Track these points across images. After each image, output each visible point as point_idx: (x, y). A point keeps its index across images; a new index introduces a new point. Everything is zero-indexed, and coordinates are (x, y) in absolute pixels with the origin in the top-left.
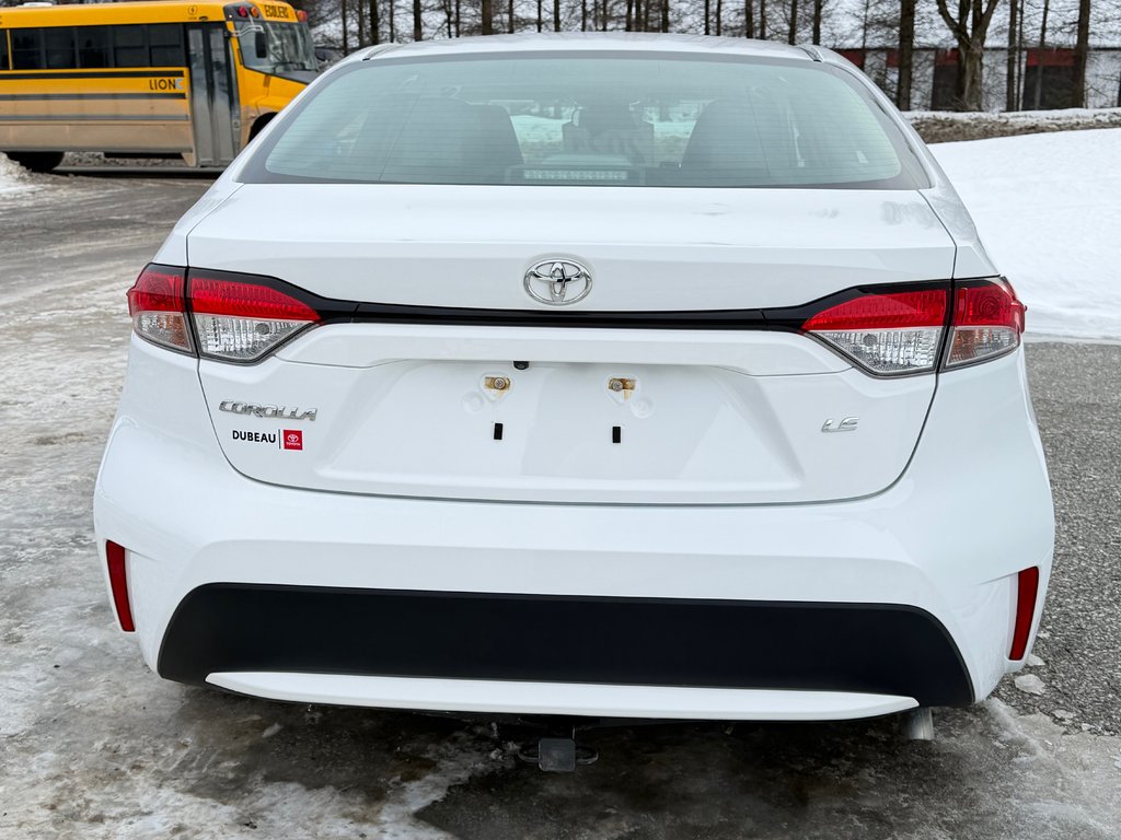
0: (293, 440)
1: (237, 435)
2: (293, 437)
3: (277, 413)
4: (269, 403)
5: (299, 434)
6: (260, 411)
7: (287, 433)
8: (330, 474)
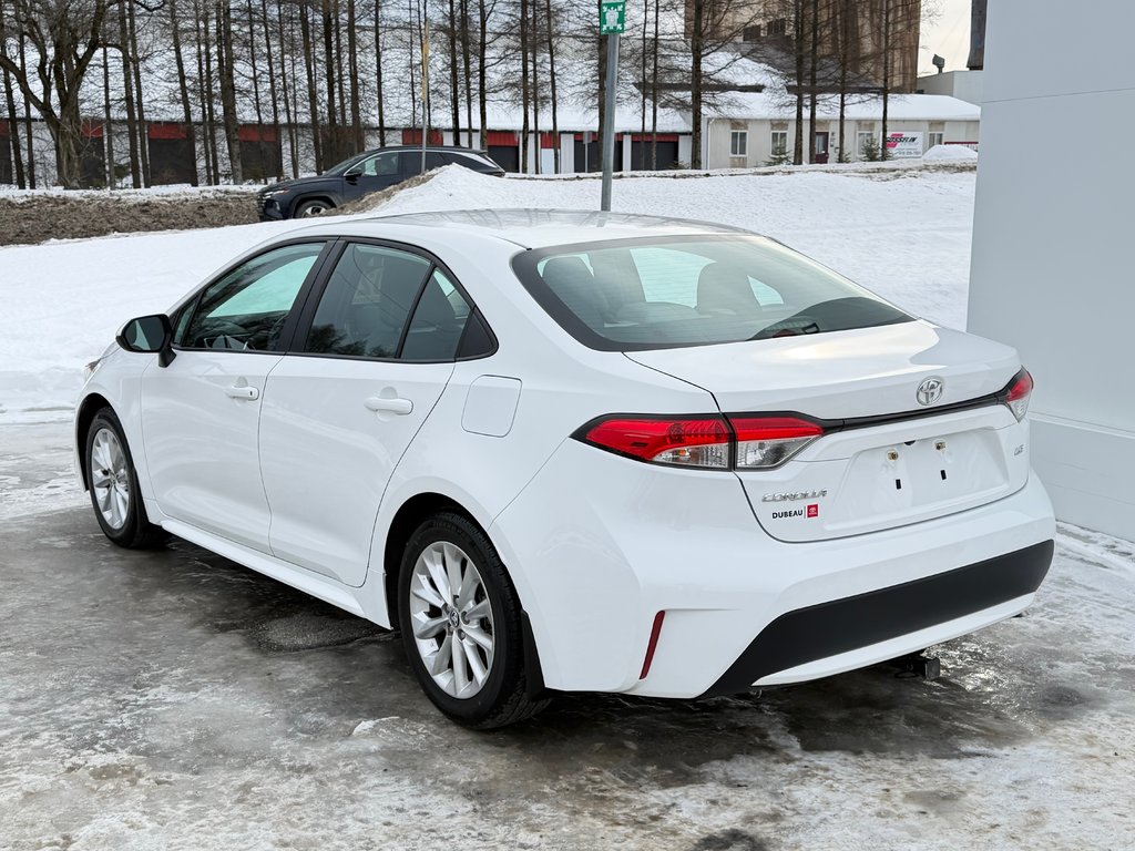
0: (813, 511)
1: (775, 515)
2: (813, 509)
3: (805, 496)
4: (799, 491)
5: (816, 506)
6: (794, 497)
7: (809, 507)
8: (832, 528)
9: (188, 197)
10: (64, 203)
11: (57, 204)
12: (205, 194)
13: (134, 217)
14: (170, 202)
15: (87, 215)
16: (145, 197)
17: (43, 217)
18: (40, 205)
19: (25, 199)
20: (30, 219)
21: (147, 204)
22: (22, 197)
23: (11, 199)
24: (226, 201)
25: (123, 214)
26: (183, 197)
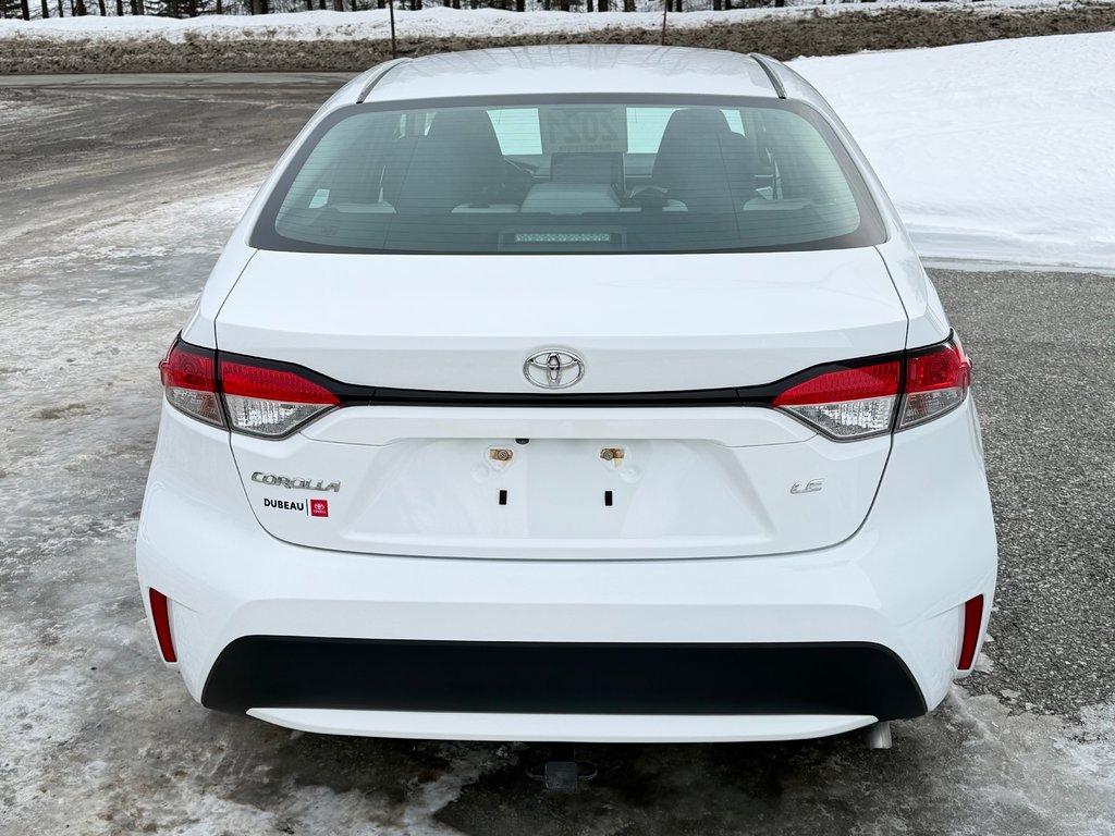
3: (304, 485)
4: (299, 476)
5: (325, 503)
7: (314, 502)
9: (1045, 9)
10: (916, 16)
11: (909, 17)
12: (1063, 6)
13: (981, 31)
14: (1023, 15)
15: (935, 29)
16: (997, 10)
17: (892, 31)
18: (893, 18)
19: (880, 12)
20: (878, 32)
21: (998, 17)
22: (877, 10)
23: (867, 11)
24: (1085, 13)
25: (971, 28)
26: (1039, 9)
